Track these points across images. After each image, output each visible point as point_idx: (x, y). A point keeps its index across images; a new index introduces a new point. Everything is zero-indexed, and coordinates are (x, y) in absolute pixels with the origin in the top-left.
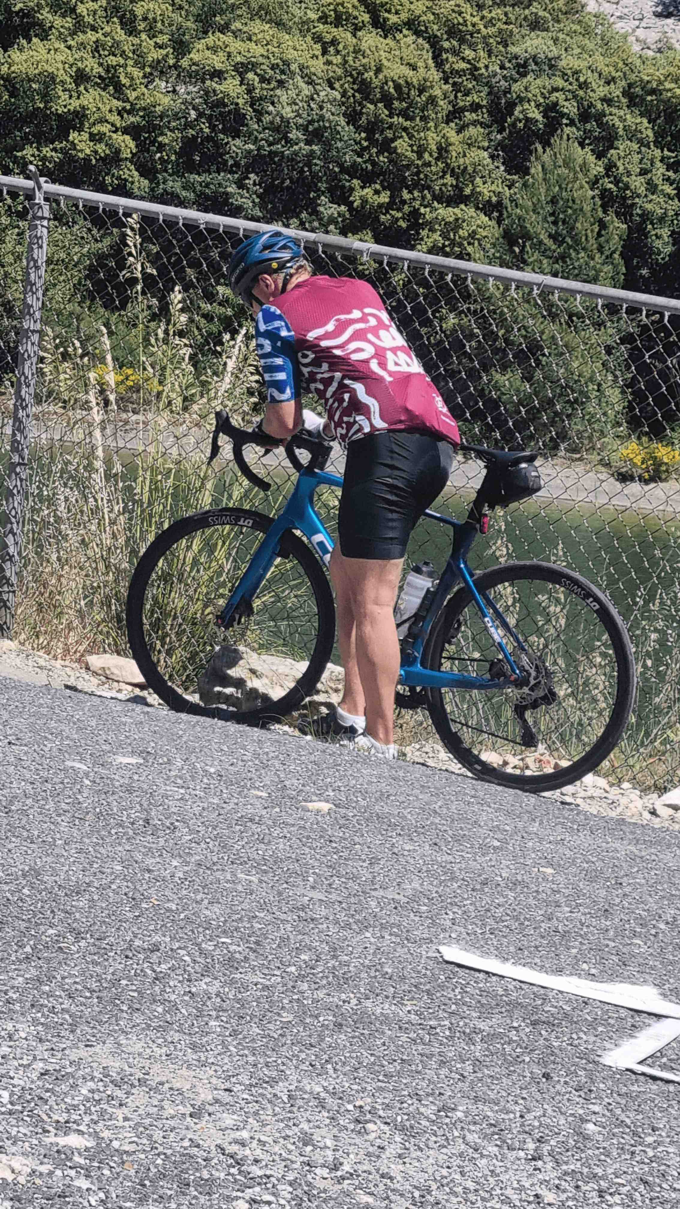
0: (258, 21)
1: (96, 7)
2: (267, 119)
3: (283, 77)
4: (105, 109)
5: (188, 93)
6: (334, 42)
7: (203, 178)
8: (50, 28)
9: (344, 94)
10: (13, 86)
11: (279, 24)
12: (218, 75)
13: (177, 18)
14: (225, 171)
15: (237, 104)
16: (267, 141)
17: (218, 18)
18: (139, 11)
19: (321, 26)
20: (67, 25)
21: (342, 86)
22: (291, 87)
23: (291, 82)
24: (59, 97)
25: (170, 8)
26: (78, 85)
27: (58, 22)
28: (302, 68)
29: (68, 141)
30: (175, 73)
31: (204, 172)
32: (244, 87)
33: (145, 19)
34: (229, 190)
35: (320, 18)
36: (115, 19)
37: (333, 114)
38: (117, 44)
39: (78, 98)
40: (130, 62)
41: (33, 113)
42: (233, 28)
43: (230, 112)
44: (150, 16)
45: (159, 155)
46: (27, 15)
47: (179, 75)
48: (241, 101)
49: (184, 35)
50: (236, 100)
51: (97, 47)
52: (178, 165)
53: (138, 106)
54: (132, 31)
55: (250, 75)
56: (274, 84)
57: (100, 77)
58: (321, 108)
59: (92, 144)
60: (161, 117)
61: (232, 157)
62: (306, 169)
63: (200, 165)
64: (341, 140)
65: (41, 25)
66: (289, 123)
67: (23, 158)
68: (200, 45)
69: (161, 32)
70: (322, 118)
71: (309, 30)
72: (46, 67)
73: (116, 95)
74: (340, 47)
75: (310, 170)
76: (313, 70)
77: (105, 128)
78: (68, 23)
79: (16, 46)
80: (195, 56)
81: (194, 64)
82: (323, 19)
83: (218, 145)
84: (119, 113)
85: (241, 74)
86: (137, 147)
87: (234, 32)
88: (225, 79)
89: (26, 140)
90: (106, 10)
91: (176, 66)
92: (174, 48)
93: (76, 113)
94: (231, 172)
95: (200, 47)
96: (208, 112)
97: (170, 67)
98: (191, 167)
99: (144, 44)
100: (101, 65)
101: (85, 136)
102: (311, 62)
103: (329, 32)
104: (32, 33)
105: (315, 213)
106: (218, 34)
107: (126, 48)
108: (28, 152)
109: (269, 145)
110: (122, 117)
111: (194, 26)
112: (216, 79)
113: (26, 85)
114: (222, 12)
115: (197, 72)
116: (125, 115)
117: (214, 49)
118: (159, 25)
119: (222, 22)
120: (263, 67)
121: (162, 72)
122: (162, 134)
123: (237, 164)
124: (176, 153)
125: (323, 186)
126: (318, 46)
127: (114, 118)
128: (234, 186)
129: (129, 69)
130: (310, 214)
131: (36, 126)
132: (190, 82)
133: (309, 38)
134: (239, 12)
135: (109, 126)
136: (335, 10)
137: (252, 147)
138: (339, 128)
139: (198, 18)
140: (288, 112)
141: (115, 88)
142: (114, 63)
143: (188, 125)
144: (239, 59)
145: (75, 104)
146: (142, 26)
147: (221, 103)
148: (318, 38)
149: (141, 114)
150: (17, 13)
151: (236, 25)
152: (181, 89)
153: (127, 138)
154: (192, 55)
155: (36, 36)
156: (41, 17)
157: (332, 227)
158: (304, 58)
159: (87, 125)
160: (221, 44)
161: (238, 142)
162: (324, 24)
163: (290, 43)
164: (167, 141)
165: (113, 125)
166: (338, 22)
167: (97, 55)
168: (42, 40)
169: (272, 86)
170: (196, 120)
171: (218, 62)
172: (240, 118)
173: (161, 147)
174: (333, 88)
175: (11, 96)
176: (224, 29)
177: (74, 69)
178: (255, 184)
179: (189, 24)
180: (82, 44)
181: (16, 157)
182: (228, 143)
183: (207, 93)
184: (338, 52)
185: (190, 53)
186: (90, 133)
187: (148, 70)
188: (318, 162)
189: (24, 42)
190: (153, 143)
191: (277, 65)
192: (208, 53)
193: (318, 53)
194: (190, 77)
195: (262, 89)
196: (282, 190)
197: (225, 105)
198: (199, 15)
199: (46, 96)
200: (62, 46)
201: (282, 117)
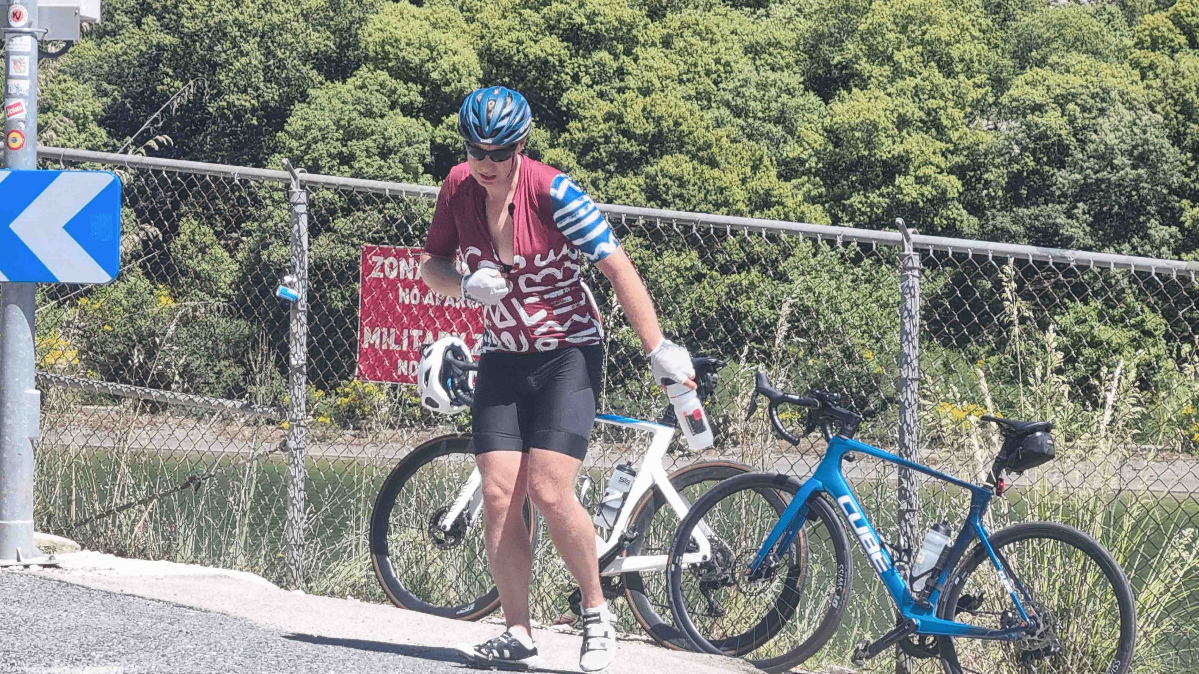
0: (1074, 53)
1: (913, 53)
2: (1090, 147)
3: (1104, 105)
4: (928, 151)
5: (1010, 129)
6: (1152, 66)
7: (1032, 211)
8: (869, 78)
9: (1166, 117)
10: (837, 138)
11: (1096, 53)
12: (1038, 108)
13: (993, 56)
14: (1053, 202)
15: (1060, 136)
16: (1092, 169)
17: (1034, 53)
18: (955, 53)
19: (1138, 52)
20: (885, 74)
21: (1163, 109)
22: (1112, 114)
23: (1112, 109)
24: (883, 144)
25: (986, 47)
26: (900, 131)
27: (876, 70)
28: (1122, 94)
29: (894, 186)
30: (995, 110)
31: (1032, 204)
32: (1066, 118)
33: (962, 60)
34: (1058, 221)
35: (1137, 44)
36: (933, 64)
37: (1157, 137)
38: (935, 87)
39: (902, 143)
40: (951, 104)
41: (858, 162)
42: (1050, 61)
43: (1053, 144)
44: (967, 57)
45: (985, 192)
46: (845, 67)
47: (999, 113)
48: (1063, 132)
49: (1001, 72)
50: (1059, 132)
51: (917, 92)
52: (1006, 201)
53: (961, 147)
54: (950, 74)
55: (1071, 106)
56: (1095, 113)
57: (921, 121)
58: (1145, 132)
59: (918, 186)
60: (986, 155)
61: (1059, 188)
62: (1134, 193)
63: (1027, 199)
64: (1166, 162)
65: (859, 75)
66: (1113, 149)
67: (851, 206)
68: (1019, 81)
69: (979, 72)
70: (1146, 142)
71: (1126, 57)
72: (867, 116)
73: (939, 137)
74: (1159, 71)
75: (1138, 194)
76: (1133, 95)
77: (930, 171)
78: (887, 70)
79: (837, 98)
80: (1014, 92)
81: (1014, 100)
82: (1140, 44)
83: (1044, 177)
84: (943, 154)
85: (1061, 106)
86: (963, 185)
87: (1051, 66)
88: (1046, 112)
89: (853, 187)
90: (922, 55)
91: (995, 104)
92: (993, 87)
93: (900, 158)
94: (1059, 203)
95: (1018, 82)
96: (1032, 146)
97: (990, 105)
98: (1018, 201)
99: (962, 85)
100: (921, 109)
101: (911, 179)
102: (1130, 88)
103: (1146, 57)
104: (851, 84)
105: (1146, 236)
106: (1035, 69)
107: (945, 90)
108: (856, 200)
109: (1095, 173)
110: (946, 158)
111: (1011, 63)
112: (1037, 113)
113: (850, 134)
114: (1038, 47)
115: (1018, 107)
116: (949, 156)
117: (1033, 84)
118: (976, 65)
119: (1039, 57)
120: (1082, 97)
121: (982, 111)
122: (987, 171)
123: (1064, 195)
124: (1002, 188)
125: (1152, 209)
126: (1137, 72)
127: (938, 159)
128: (1063, 216)
129: (949, 110)
130: (1142, 238)
131: (863, 174)
132: (1012, 118)
133: (1126, 65)
134: (1054, 45)
135: (934, 168)
136: (1151, 35)
137: (1078, 176)
138: (1164, 151)
139: (1014, 55)
140: (1111, 139)
141: (937, 130)
142: (935, 106)
143: (1013, 160)
144: (1058, 91)
145: (899, 149)
146: (959, 67)
147: (1043, 136)
148: (1135, 64)
149: (965, 153)
150: (836, 66)
151: (1053, 58)
152: (1003, 126)
153: (953, 178)
154: (1011, 91)
155: (856, 86)
156: (859, 68)
157: (1164, 249)
158: (1124, 85)
159: (912, 168)
160: (1039, 78)
161: (1063, 172)
162: (1140, 49)
163: (1109, 71)
164: (992, 178)
165: (937, 167)
166: (1154, 47)
167: (917, 99)
168: (862, 90)
169: (1093, 115)
170: (1021, 154)
171: (1038, 96)
172: (1064, 149)
173: (987, 183)
174: (1155, 112)
175: (835, 147)
176: (1041, 63)
177: (896, 115)
178: (1084, 213)
179: (1005, 61)
180: (902, 90)
181: (844, 205)
182: (1052, 175)
183: (1029, 127)
184: (1157, 76)
185: (1008, 89)
186: (916, 178)
187: (968, 110)
188: (1145, 185)
189: (844, 93)
190: (979, 180)
191: (1097, 94)
192: (1027, 88)
193: (1138, 78)
194: (1011, 113)
195: (1084, 118)
196: (1112, 216)
197: (1048, 138)
198: (1015, 52)
199: (869, 144)
200: (882, 93)
201: (1106, 145)
